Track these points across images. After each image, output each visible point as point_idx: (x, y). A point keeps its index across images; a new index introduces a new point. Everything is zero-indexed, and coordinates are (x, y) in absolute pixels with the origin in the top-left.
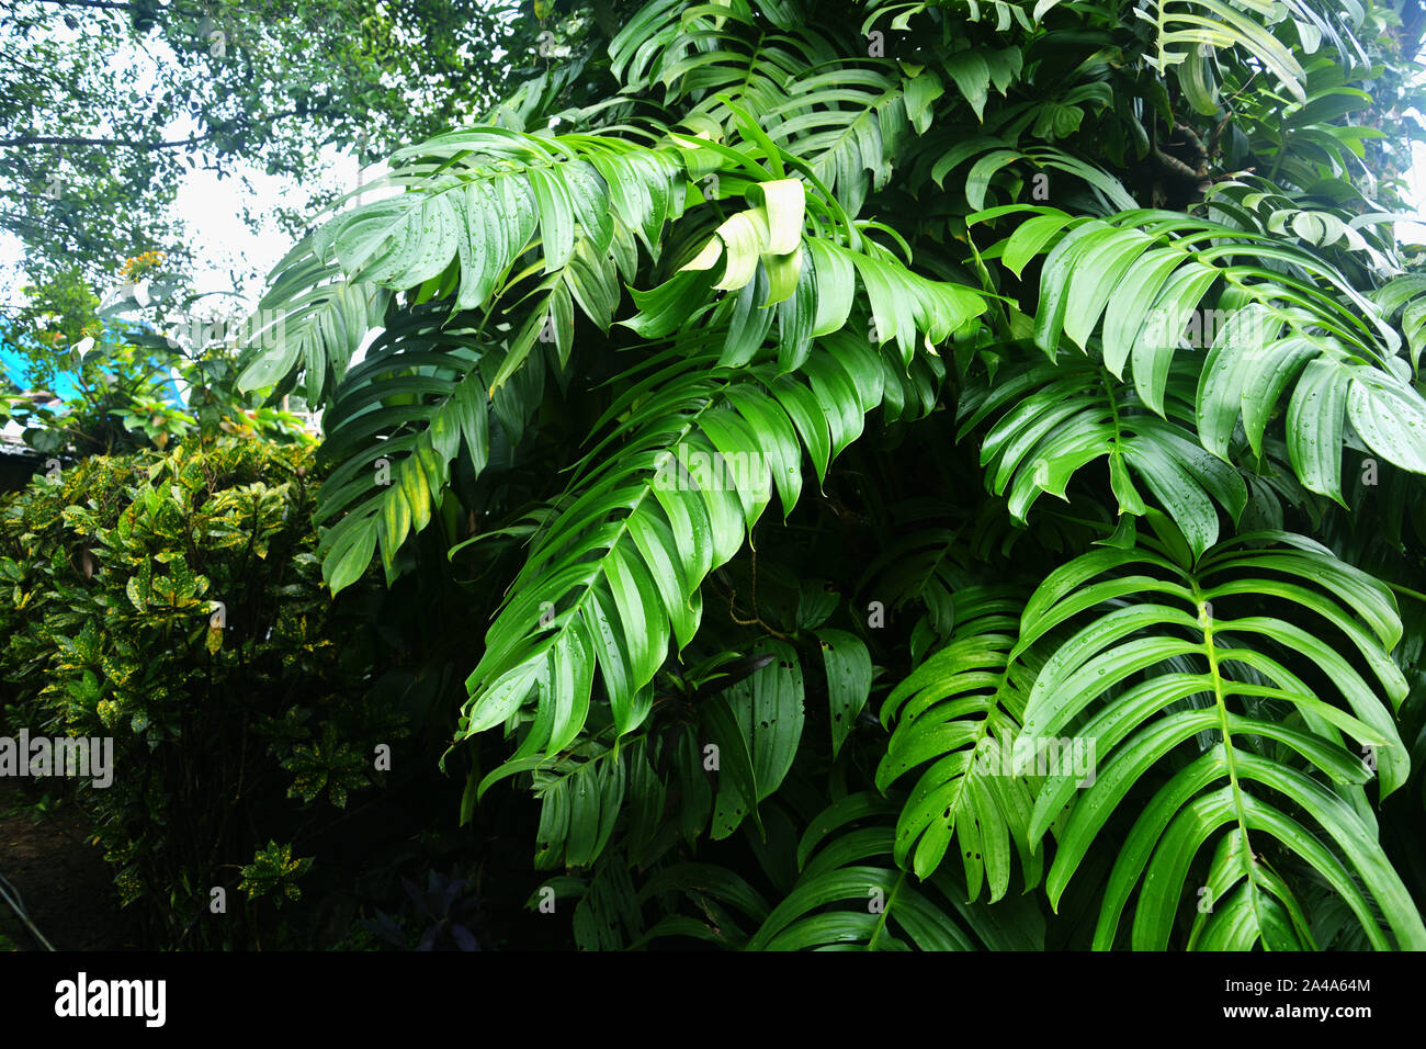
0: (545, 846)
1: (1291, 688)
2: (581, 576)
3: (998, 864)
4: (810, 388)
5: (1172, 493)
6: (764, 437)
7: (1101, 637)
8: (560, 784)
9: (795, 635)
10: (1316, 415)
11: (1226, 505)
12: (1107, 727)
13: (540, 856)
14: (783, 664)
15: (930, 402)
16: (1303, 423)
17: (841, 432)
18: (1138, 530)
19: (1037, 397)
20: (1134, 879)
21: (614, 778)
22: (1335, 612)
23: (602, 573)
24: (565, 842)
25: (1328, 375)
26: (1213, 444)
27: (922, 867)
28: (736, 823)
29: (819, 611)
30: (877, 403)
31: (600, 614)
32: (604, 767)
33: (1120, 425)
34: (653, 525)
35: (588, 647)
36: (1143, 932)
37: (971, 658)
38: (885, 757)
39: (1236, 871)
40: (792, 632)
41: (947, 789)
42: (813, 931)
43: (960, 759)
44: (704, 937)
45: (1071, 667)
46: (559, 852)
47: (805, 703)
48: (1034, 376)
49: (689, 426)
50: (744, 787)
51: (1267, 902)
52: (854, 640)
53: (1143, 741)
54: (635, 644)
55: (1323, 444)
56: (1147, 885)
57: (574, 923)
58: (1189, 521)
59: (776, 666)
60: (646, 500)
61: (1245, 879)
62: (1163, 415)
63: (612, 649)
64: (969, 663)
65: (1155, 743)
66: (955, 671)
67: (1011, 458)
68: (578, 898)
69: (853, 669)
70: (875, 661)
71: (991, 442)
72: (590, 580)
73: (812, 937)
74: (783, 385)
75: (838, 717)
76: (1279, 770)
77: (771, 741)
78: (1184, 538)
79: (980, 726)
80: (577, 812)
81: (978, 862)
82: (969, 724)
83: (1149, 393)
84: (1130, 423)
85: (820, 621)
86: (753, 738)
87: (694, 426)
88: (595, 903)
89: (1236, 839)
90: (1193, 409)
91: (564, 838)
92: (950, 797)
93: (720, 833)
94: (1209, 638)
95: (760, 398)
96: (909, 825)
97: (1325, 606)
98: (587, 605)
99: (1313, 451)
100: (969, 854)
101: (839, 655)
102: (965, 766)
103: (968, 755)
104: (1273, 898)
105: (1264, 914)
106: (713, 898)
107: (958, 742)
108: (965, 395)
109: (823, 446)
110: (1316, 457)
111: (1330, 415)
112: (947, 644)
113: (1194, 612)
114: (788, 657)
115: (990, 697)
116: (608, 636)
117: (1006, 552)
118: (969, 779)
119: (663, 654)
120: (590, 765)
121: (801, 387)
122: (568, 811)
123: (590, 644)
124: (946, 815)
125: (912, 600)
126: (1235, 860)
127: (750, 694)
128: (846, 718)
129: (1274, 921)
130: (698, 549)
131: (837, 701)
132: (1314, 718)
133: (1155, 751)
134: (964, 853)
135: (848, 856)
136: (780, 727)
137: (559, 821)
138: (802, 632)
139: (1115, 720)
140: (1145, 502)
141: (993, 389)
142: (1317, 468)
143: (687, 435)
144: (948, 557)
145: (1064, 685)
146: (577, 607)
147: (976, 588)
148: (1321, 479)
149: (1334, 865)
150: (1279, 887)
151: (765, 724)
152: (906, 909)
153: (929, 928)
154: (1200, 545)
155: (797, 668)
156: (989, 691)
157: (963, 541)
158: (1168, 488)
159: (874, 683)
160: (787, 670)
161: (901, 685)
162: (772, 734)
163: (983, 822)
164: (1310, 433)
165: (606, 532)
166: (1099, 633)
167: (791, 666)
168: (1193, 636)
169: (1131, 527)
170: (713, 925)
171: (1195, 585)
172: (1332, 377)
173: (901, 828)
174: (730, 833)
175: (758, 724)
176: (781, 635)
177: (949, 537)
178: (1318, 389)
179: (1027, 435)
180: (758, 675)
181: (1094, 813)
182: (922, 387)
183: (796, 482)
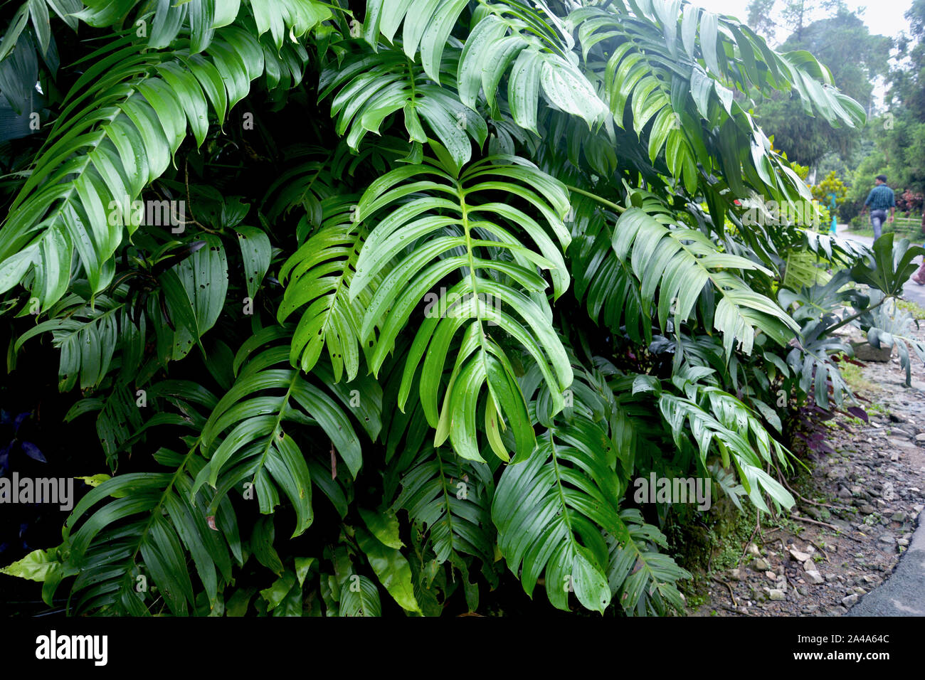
0: (65, 377)
1: (507, 240)
2: (60, 193)
3: (352, 359)
4: (214, 64)
5: (445, 131)
6: (183, 96)
7: (402, 218)
8: (73, 337)
9: (222, 231)
10: (524, 82)
11: (476, 139)
12: (406, 269)
13: (62, 385)
14: (213, 249)
15: (298, 78)
16: (517, 87)
17: (235, 92)
18: (425, 154)
19: (366, 75)
20: (421, 355)
21: (110, 330)
22: (535, 199)
23: (75, 190)
24: (79, 373)
25: (531, 59)
26: (468, 101)
27: (306, 366)
28: (188, 349)
29: (237, 215)
30: (260, 74)
31: (75, 216)
32: (102, 324)
33: (416, 90)
34: (109, 156)
35: (68, 239)
36: (426, 384)
37: (333, 239)
38: (282, 303)
39: (474, 344)
40: (219, 229)
41: (320, 318)
42: (244, 410)
43: (327, 300)
44: (180, 424)
45: (385, 236)
46: (75, 379)
47: (228, 272)
48: (366, 62)
49: (133, 91)
50: (190, 325)
51: (492, 360)
52: (259, 232)
53: (426, 277)
54: (100, 233)
55: (527, 99)
56: (427, 358)
57: (97, 426)
58: (455, 148)
59: (208, 250)
60: (104, 139)
61: (479, 348)
62: (439, 83)
63: (85, 239)
64: (331, 242)
65: (432, 277)
66: (323, 247)
67: (349, 112)
68: (99, 411)
69: (259, 250)
70: (274, 244)
71: (337, 102)
72: (67, 195)
73: (243, 413)
74: (194, 62)
75: (251, 280)
76: (500, 287)
77: (207, 297)
78: (451, 158)
79: (338, 280)
80: (86, 354)
81: (340, 360)
82: (332, 278)
83: (431, 70)
84: (421, 89)
85: (238, 222)
86: (195, 295)
87: (137, 91)
88: (110, 413)
89: (476, 328)
90: (456, 79)
91: (78, 370)
92: (322, 322)
93: (179, 356)
94: (465, 216)
95: (179, 71)
96: (298, 341)
97: (530, 196)
98: (66, 211)
99: (522, 103)
100: (334, 355)
101: (250, 242)
102: (330, 304)
103: (332, 297)
104: (494, 357)
105: (489, 366)
106: (184, 400)
107: (326, 289)
108: (323, 74)
109: (222, 102)
110: (524, 106)
111: (532, 83)
112: (318, 231)
113: (457, 201)
114: (216, 243)
115: (345, 262)
116: (82, 230)
117: (351, 173)
118: (333, 311)
119: (119, 239)
120: (94, 323)
121: (207, 64)
122: (79, 354)
123: (69, 236)
124: (320, 333)
125: (296, 206)
126: (475, 337)
127: (193, 268)
128: (256, 281)
129: (495, 369)
130: (139, 169)
131: (250, 270)
132: (522, 259)
133: (432, 281)
134: (331, 355)
135: (264, 364)
136: (213, 287)
137: (73, 361)
138: (226, 229)
139: (410, 265)
140: (427, 136)
141: (341, 70)
142: (524, 113)
143: (133, 95)
144: (318, 179)
145: (380, 247)
146: (59, 213)
147: (336, 197)
148: (526, 119)
149: (527, 336)
150: (497, 350)
151: (203, 286)
152: (300, 392)
153: (313, 401)
154: (460, 162)
155: (222, 250)
156: (344, 258)
157: (327, 169)
158: (443, 128)
159: (273, 259)
160: (216, 252)
161: (290, 259)
162: (208, 292)
163: (342, 336)
164: (521, 93)
165: (77, 162)
166: (401, 215)
167: (218, 249)
168: (456, 215)
169: (419, 151)
170: (185, 416)
171: (460, 187)
172: (533, 61)
173: (294, 343)
174: (185, 355)
175: (198, 286)
176: (212, 231)
177: (319, 166)
178: (526, 67)
179: (359, 97)
180: (197, 256)
181: (398, 320)
182: (293, 68)
183: (205, 125)
